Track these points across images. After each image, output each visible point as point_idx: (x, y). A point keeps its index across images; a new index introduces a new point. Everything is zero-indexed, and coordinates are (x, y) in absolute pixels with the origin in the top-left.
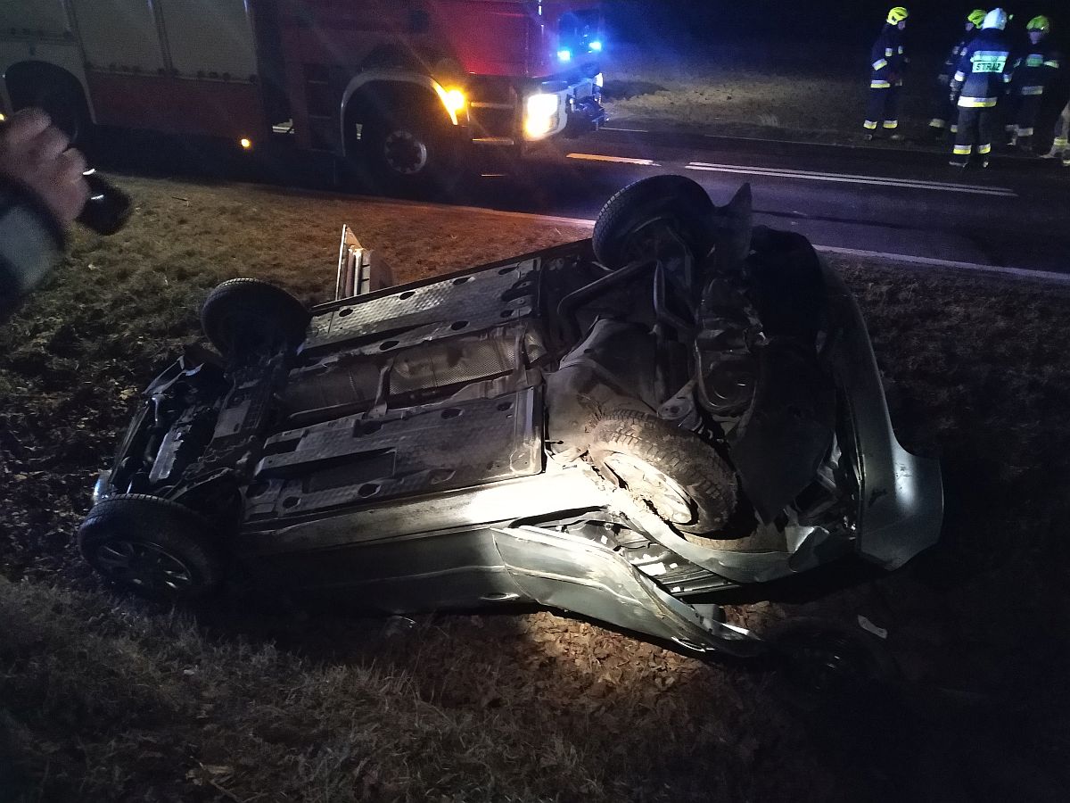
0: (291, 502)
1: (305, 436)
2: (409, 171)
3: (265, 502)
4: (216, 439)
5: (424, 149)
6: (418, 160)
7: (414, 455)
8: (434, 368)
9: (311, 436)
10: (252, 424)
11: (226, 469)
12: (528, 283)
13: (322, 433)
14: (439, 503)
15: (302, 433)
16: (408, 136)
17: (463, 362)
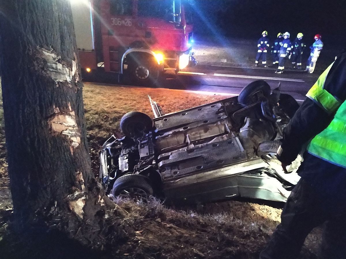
0: (175, 173)
1: (171, 154)
2: (143, 78)
3: (167, 173)
4: (141, 158)
5: (148, 71)
6: (147, 75)
7: (210, 157)
8: (200, 134)
9: (173, 154)
10: (152, 152)
11: (150, 166)
12: (222, 109)
13: (177, 153)
14: (222, 170)
15: (170, 154)
16: (143, 68)
17: (209, 132)
